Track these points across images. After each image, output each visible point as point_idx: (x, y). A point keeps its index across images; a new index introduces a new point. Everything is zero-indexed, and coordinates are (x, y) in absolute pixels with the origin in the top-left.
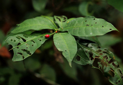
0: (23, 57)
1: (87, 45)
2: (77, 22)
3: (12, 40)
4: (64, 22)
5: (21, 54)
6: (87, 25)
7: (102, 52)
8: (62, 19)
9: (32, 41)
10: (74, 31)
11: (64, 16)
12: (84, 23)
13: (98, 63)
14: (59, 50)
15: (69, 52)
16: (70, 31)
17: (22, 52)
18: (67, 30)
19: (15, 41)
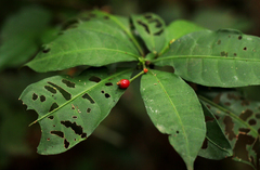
0: (67, 144)
1: (218, 97)
2: (195, 44)
3: (35, 97)
4: (158, 34)
5: (60, 134)
6: (223, 54)
7: (253, 117)
8: (152, 27)
9: (86, 96)
10: (190, 68)
11: (154, 16)
12: (213, 46)
13: (248, 146)
14: (161, 128)
15: (185, 134)
16: (178, 66)
17: (63, 128)
18: (172, 64)
19: (43, 99)
